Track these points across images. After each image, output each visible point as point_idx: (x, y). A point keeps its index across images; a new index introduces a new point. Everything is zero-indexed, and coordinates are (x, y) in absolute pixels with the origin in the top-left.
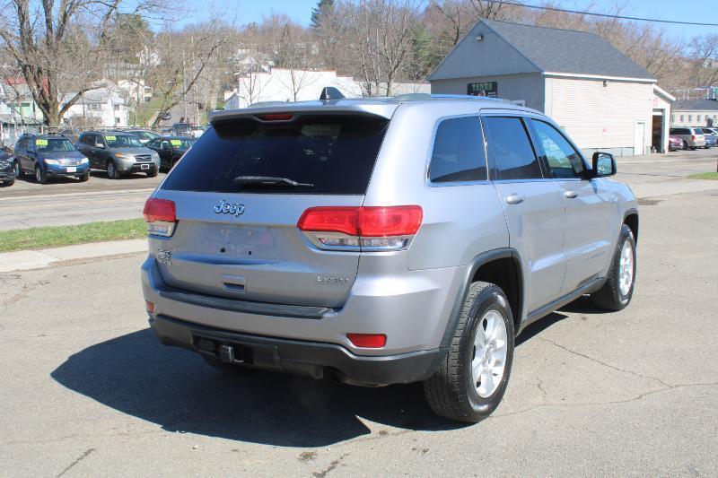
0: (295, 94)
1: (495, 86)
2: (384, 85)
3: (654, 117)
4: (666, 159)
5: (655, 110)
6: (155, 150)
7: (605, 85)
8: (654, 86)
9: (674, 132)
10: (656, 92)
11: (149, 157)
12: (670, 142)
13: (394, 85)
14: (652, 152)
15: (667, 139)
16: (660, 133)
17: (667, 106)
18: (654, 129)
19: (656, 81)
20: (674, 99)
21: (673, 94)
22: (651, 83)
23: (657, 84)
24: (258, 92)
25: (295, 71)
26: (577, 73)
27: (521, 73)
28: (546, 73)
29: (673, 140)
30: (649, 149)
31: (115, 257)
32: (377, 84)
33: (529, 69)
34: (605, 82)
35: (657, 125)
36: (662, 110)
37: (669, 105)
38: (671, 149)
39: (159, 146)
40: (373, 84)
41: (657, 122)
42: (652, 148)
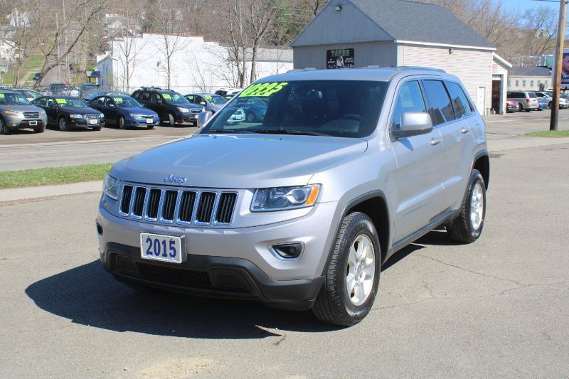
0: (168, 58)
1: (352, 53)
2: (250, 50)
3: (494, 82)
4: (504, 119)
5: (494, 76)
6: (41, 107)
7: (450, 53)
8: (493, 54)
9: (511, 95)
10: (495, 59)
11: (37, 115)
12: (508, 104)
13: (259, 50)
14: (492, 113)
15: (505, 101)
16: (499, 96)
17: (504, 72)
18: (494, 93)
19: (495, 49)
20: (511, 66)
21: (510, 61)
22: (491, 51)
23: (496, 52)
24: (133, 54)
25: (168, 37)
26: (425, 41)
27: (376, 41)
28: (398, 41)
29: (510, 103)
30: (489, 110)
31: (38, 199)
32: (244, 49)
33: (383, 37)
34: (450, 50)
35: (496, 89)
36: (500, 76)
37: (507, 71)
38: (508, 111)
39: (45, 104)
40: (240, 49)
41: (497, 86)
42: (491, 109)
